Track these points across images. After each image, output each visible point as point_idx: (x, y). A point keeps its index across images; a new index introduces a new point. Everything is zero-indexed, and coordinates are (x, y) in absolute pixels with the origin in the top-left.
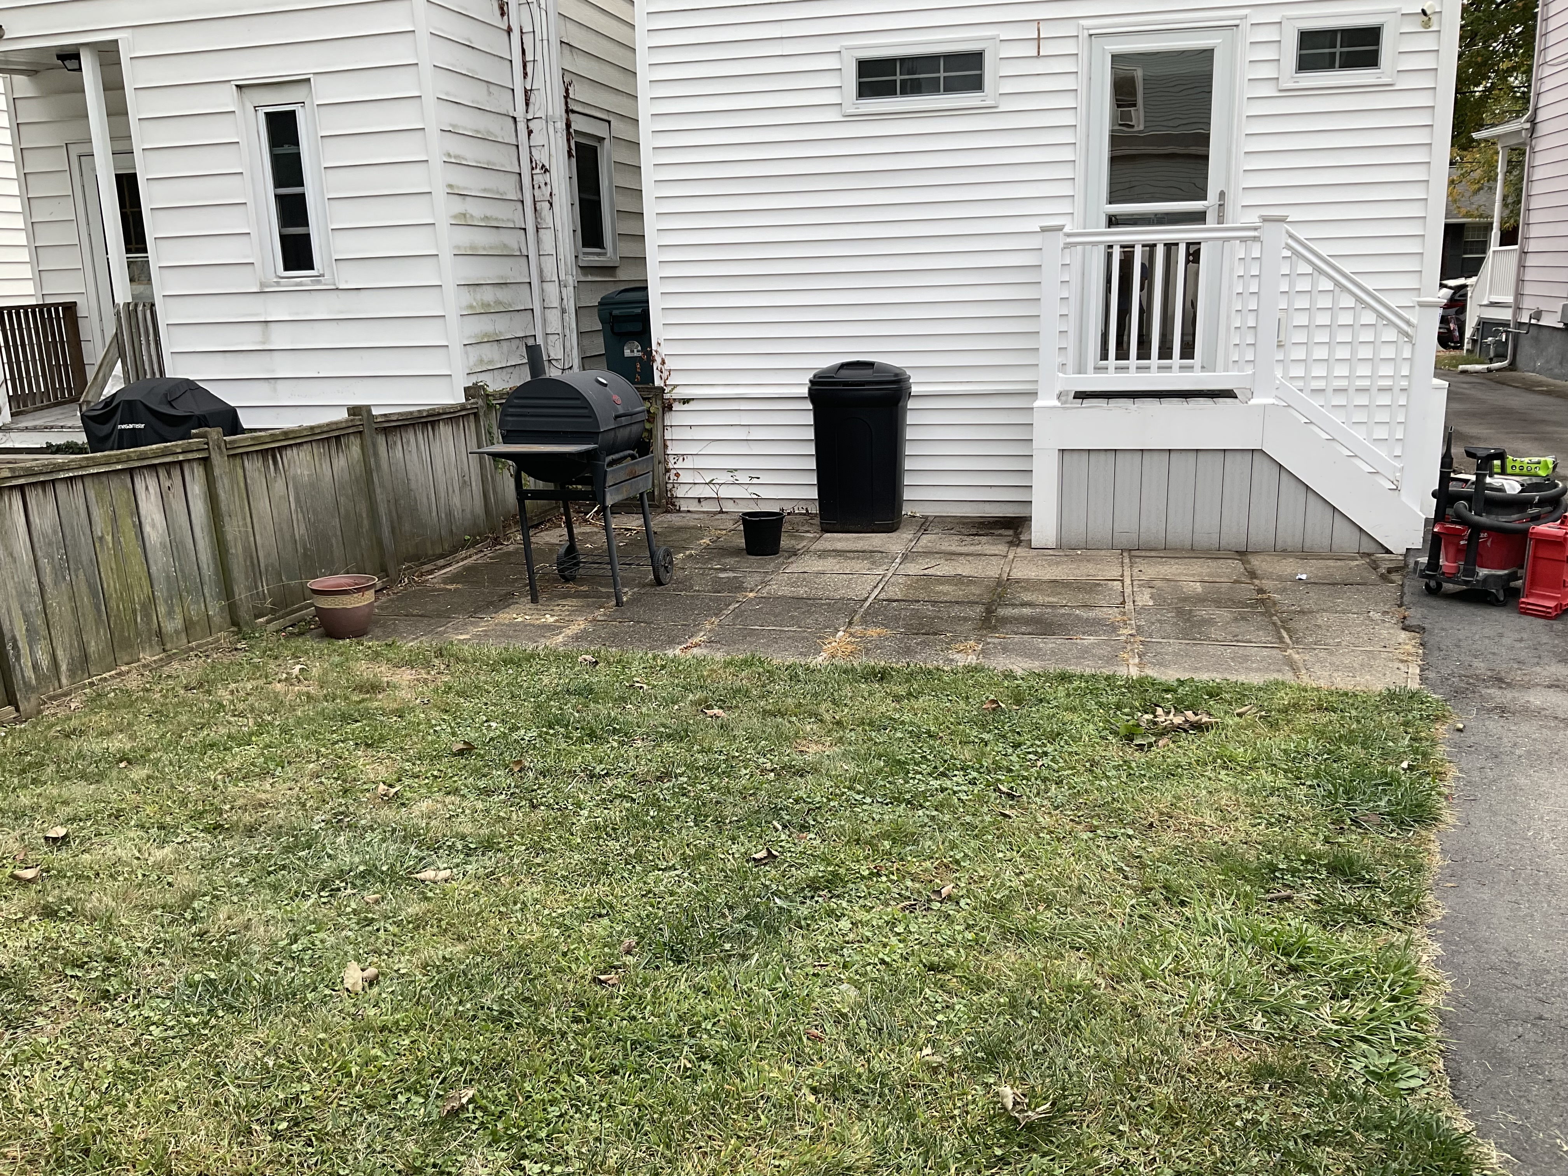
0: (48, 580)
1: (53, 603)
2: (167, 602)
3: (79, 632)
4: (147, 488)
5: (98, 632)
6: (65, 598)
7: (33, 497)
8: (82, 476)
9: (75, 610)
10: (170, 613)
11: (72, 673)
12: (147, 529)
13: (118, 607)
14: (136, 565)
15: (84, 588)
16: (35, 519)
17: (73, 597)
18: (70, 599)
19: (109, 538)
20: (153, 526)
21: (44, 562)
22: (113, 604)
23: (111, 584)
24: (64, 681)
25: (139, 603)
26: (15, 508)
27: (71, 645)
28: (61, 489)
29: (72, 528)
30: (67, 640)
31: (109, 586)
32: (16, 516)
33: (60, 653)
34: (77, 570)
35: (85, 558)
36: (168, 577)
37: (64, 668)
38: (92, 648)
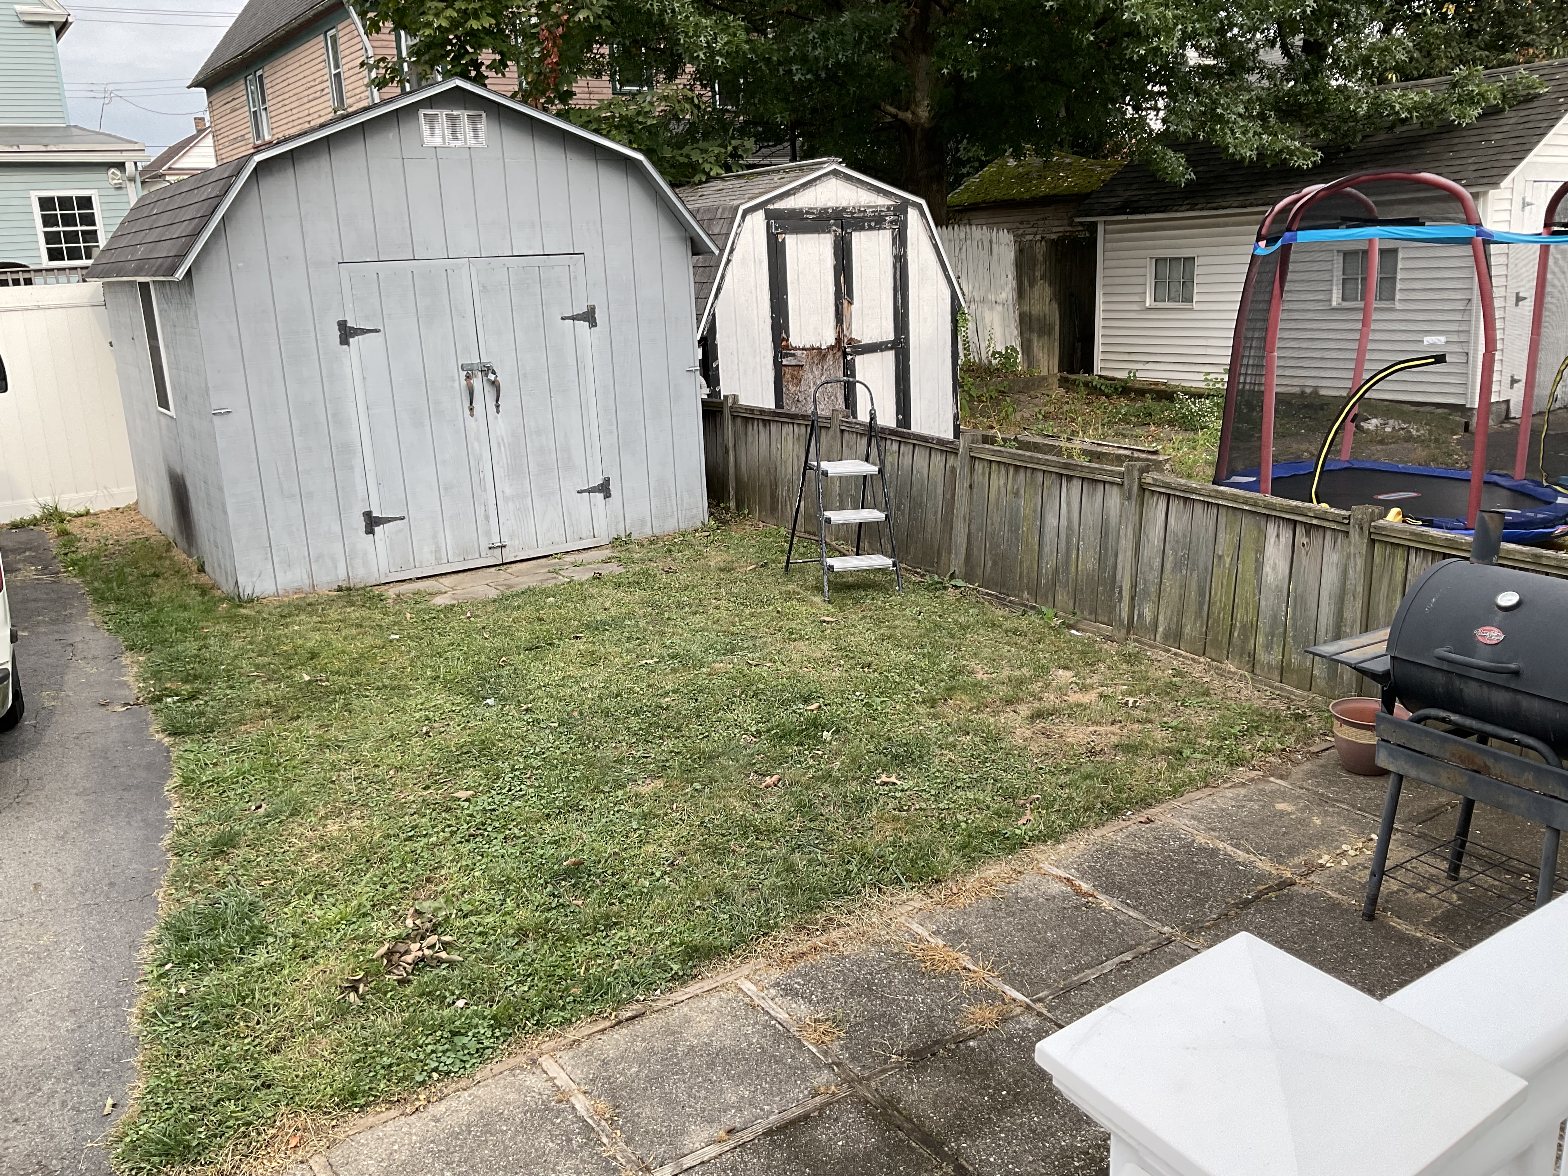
0: (1168, 566)
1: (1167, 583)
2: (1267, 636)
3: (1181, 613)
4: (1278, 536)
5: (1195, 623)
6: (1177, 584)
7: (1174, 505)
8: (1218, 505)
9: (1182, 597)
10: (1268, 647)
11: (1166, 637)
12: (1267, 569)
13: (1219, 614)
14: (1246, 592)
15: (1194, 585)
16: (1172, 520)
17: (1184, 586)
18: (1181, 587)
19: (1228, 560)
20: (1274, 568)
21: (1169, 552)
22: (1215, 610)
23: (1220, 595)
24: (1158, 638)
25: (1241, 622)
26: (1159, 507)
27: (1171, 619)
28: (1199, 508)
29: (1198, 538)
30: (1169, 612)
31: (1216, 593)
32: (1158, 513)
33: (1161, 618)
34: (1192, 570)
35: (1201, 566)
36: (1275, 617)
37: (1161, 629)
38: (1187, 630)
